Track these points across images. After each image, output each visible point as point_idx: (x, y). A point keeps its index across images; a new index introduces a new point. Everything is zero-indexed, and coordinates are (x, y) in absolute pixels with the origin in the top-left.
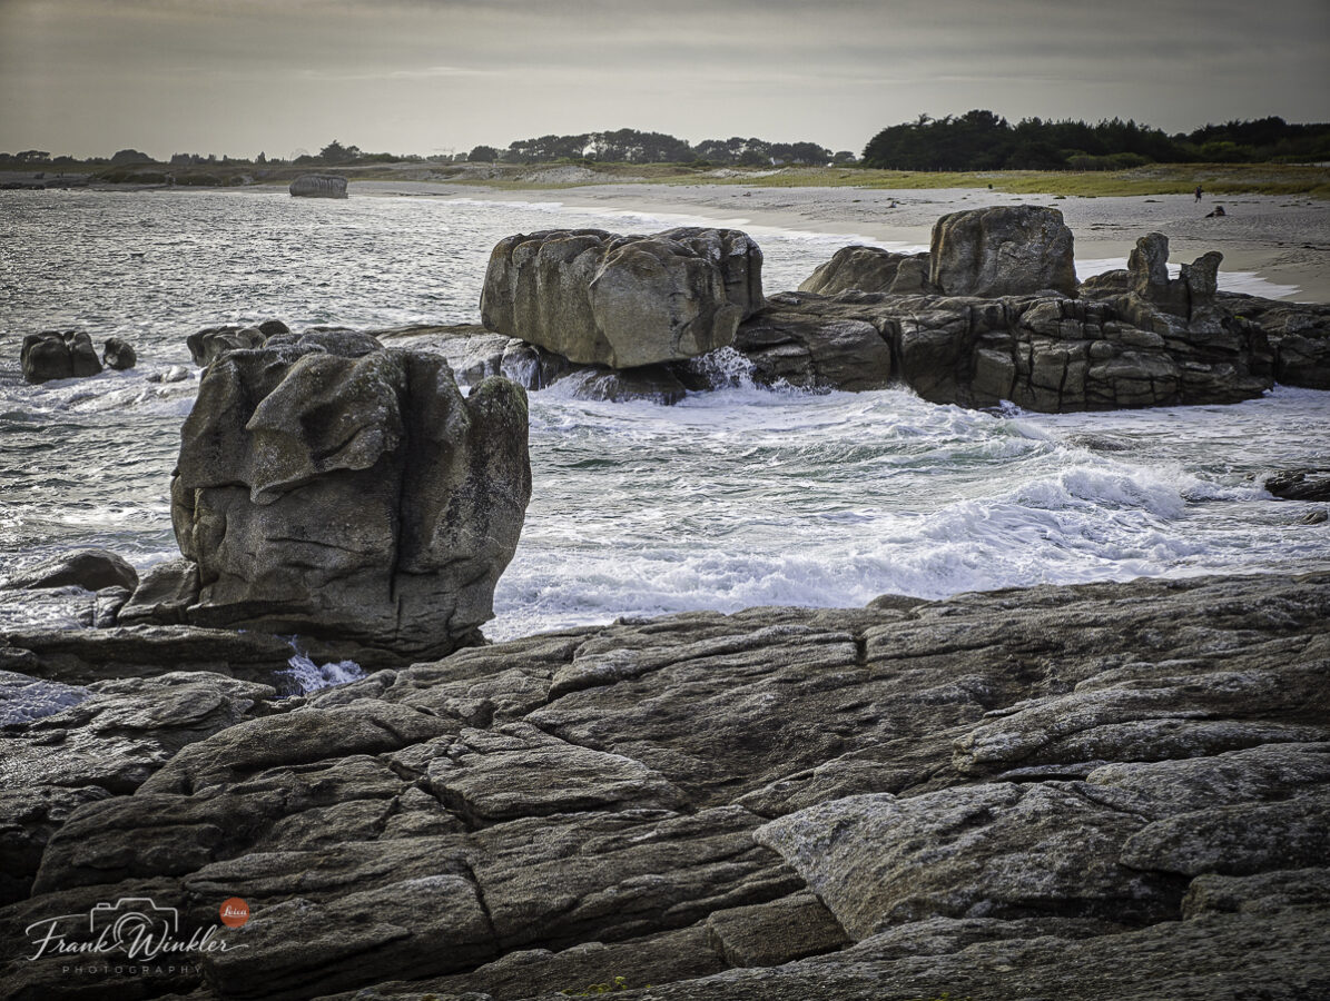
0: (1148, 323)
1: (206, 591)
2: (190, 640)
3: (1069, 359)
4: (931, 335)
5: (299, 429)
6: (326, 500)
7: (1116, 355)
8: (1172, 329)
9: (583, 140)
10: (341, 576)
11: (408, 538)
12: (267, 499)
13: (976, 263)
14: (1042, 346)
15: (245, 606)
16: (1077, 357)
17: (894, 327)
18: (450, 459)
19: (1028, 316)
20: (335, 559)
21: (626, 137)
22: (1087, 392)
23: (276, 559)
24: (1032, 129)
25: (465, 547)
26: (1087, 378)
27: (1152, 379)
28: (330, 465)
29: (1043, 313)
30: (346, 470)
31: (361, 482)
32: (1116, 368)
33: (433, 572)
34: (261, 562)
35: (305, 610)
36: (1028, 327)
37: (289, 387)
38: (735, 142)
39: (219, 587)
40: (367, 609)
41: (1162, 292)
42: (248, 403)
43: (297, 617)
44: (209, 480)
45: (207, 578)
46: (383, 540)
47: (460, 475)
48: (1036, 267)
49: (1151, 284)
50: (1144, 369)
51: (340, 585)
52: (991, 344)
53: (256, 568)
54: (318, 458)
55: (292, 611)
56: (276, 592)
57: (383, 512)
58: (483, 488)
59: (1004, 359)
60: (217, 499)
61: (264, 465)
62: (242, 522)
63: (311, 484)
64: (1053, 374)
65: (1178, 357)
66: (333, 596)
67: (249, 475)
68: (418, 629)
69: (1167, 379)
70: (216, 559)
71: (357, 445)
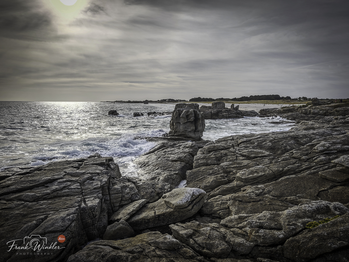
0: (233, 111)
1: (176, 133)
2: (177, 138)
3: (227, 114)
4: (215, 112)
5: (186, 117)
6: (188, 124)
7: (231, 114)
8: (235, 112)
9: (167, 100)
10: (190, 132)
11: (196, 128)
12: (182, 124)
13: (216, 106)
14: (224, 113)
15: (180, 135)
16: (228, 114)
17: (211, 111)
18: (200, 120)
19: (223, 111)
20: (190, 130)
21: (170, 99)
22: (229, 117)
23: (183, 130)
24: (203, 98)
25: (201, 129)
26: (229, 116)
27: (234, 116)
28: (189, 121)
29: (224, 110)
30: (190, 121)
31: (191, 122)
32: (231, 115)
33: (198, 131)
34: (182, 130)
35: (186, 135)
36: (223, 112)
37: (184, 113)
38: (179, 100)
39: (177, 133)
40: (192, 135)
41: (234, 108)
42: (180, 115)
43: (186, 136)
44: (176, 122)
45: (175, 132)
46: (194, 128)
47: (201, 122)
48: (222, 107)
49: (233, 108)
50: (233, 115)
51: (190, 133)
52: (220, 113)
53: (181, 131)
54: (187, 120)
55: (185, 135)
56: (183, 133)
57: (194, 125)
58: (202, 123)
59: (221, 114)
60: (177, 124)
61: (182, 121)
62: (179, 126)
63: (186, 123)
64: (226, 116)
65: (236, 114)
66: (189, 134)
67: (180, 121)
68: (197, 137)
69: (235, 116)
70: (177, 130)
71: (191, 119)
